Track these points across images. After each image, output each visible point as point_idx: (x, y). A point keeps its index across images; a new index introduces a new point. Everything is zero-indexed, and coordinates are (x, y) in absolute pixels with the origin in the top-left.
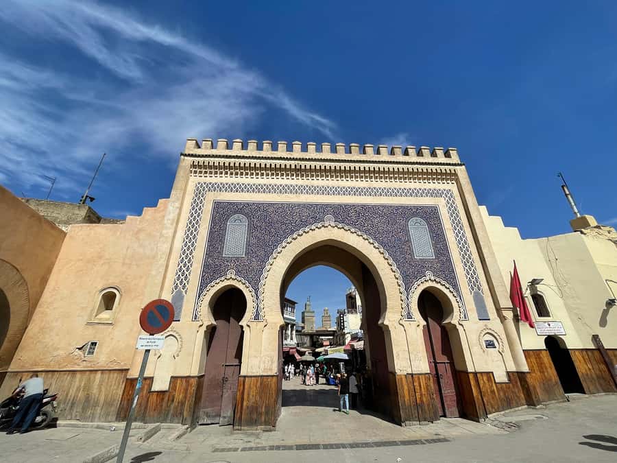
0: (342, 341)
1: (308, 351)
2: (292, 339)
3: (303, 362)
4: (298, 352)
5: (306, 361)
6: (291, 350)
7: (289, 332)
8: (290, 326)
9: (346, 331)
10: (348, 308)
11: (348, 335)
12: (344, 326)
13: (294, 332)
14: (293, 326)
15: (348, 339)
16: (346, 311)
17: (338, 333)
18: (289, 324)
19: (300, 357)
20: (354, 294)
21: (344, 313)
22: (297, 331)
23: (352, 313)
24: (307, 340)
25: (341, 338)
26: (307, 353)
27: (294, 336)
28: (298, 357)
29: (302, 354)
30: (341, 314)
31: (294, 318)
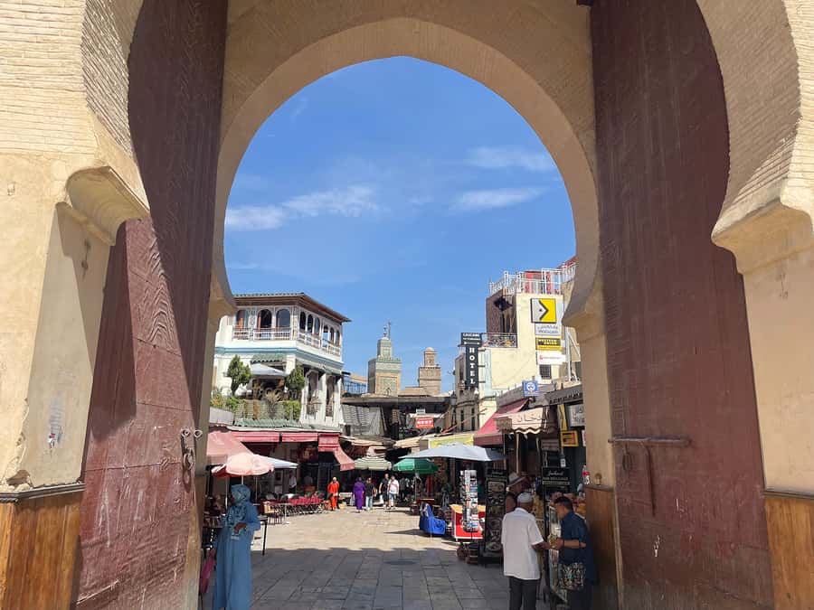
0: (468, 420)
1: (373, 445)
2: (329, 413)
3: (357, 473)
4: (346, 446)
5: (367, 472)
6: (323, 441)
7: (321, 394)
8: (324, 378)
9: (482, 391)
10: (490, 330)
11: (486, 403)
12: (476, 378)
13: (337, 397)
14: (334, 379)
15: (488, 411)
16: (485, 338)
17: (461, 399)
18: (321, 373)
19: (350, 461)
20: (511, 292)
21: (478, 345)
22: (346, 395)
23: (503, 344)
24: (373, 418)
25: (468, 410)
26: (371, 451)
27: (337, 406)
28: (344, 461)
29: (355, 453)
30: (472, 346)
31: (339, 360)
